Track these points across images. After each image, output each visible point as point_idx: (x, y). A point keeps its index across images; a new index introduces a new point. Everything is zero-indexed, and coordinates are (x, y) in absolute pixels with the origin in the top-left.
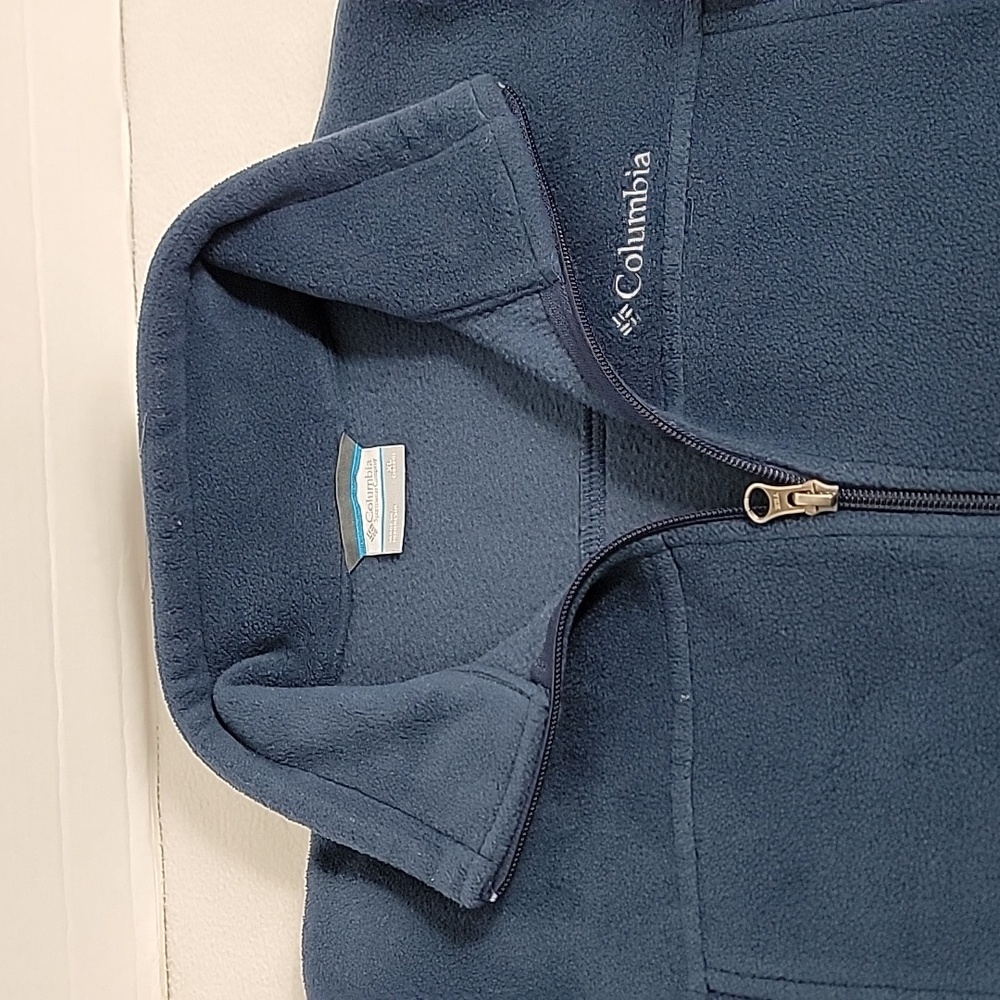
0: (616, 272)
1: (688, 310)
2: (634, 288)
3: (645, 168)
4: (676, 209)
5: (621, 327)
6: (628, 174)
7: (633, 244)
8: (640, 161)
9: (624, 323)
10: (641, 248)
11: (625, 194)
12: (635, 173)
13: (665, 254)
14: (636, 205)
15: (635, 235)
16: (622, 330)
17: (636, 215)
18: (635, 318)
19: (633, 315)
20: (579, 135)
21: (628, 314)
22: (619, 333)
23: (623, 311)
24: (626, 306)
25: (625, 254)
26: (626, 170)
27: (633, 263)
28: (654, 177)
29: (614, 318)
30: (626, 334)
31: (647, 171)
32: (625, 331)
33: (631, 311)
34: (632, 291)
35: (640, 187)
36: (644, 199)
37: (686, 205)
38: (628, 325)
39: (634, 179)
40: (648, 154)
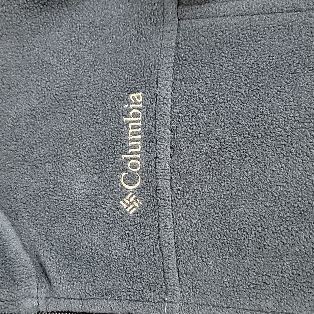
0: (122, 171)
1: (177, 200)
2: (135, 183)
3: (139, 104)
4: (165, 133)
5: (127, 207)
6: (126, 106)
7: (132, 153)
8: (133, 97)
9: (128, 205)
10: (139, 156)
11: (125, 119)
12: (131, 106)
13: (159, 162)
14: (133, 127)
15: (134, 147)
16: (127, 210)
17: (134, 134)
18: (137, 202)
19: (136, 199)
20: (90, 77)
21: (132, 199)
22: (126, 212)
23: (128, 197)
24: (131, 194)
25: (128, 160)
26: (125, 103)
27: (133, 166)
28: (146, 109)
29: (121, 202)
30: (131, 213)
31: (141, 105)
32: (130, 210)
33: (134, 197)
34: (134, 184)
35: (135, 115)
36: (140, 124)
37: (171, 130)
38: (131, 206)
39: (131, 110)
40: (140, 94)
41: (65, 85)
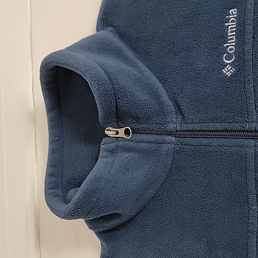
0: (224, 53)
1: (255, 66)
2: (231, 59)
3: (235, 15)
4: (249, 29)
5: (226, 73)
6: (227, 17)
7: (230, 43)
8: (232, 12)
9: (227, 72)
10: (234, 44)
11: (226, 24)
12: (230, 17)
13: (245, 46)
14: (231, 28)
15: (231, 39)
16: (227, 74)
17: (231, 32)
18: (232, 70)
19: (231, 69)
20: (207, 2)
21: (229, 68)
22: (226, 75)
23: (227, 67)
24: (229, 65)
25: (228, 47)
26: (227, 16)
27: (231, 50)
28: (238, 18)
29: (223, 70)
30: (229, 75)
31: (236, 16)
32: (228, 74)
33: (231, 67)
34: (231, 60)
35: (233, 21)
36: (235, 26)
37: (253, 28)
38: (229, 72)
39: (230, 19)
40: (235, 9)
41: (193, 8)
